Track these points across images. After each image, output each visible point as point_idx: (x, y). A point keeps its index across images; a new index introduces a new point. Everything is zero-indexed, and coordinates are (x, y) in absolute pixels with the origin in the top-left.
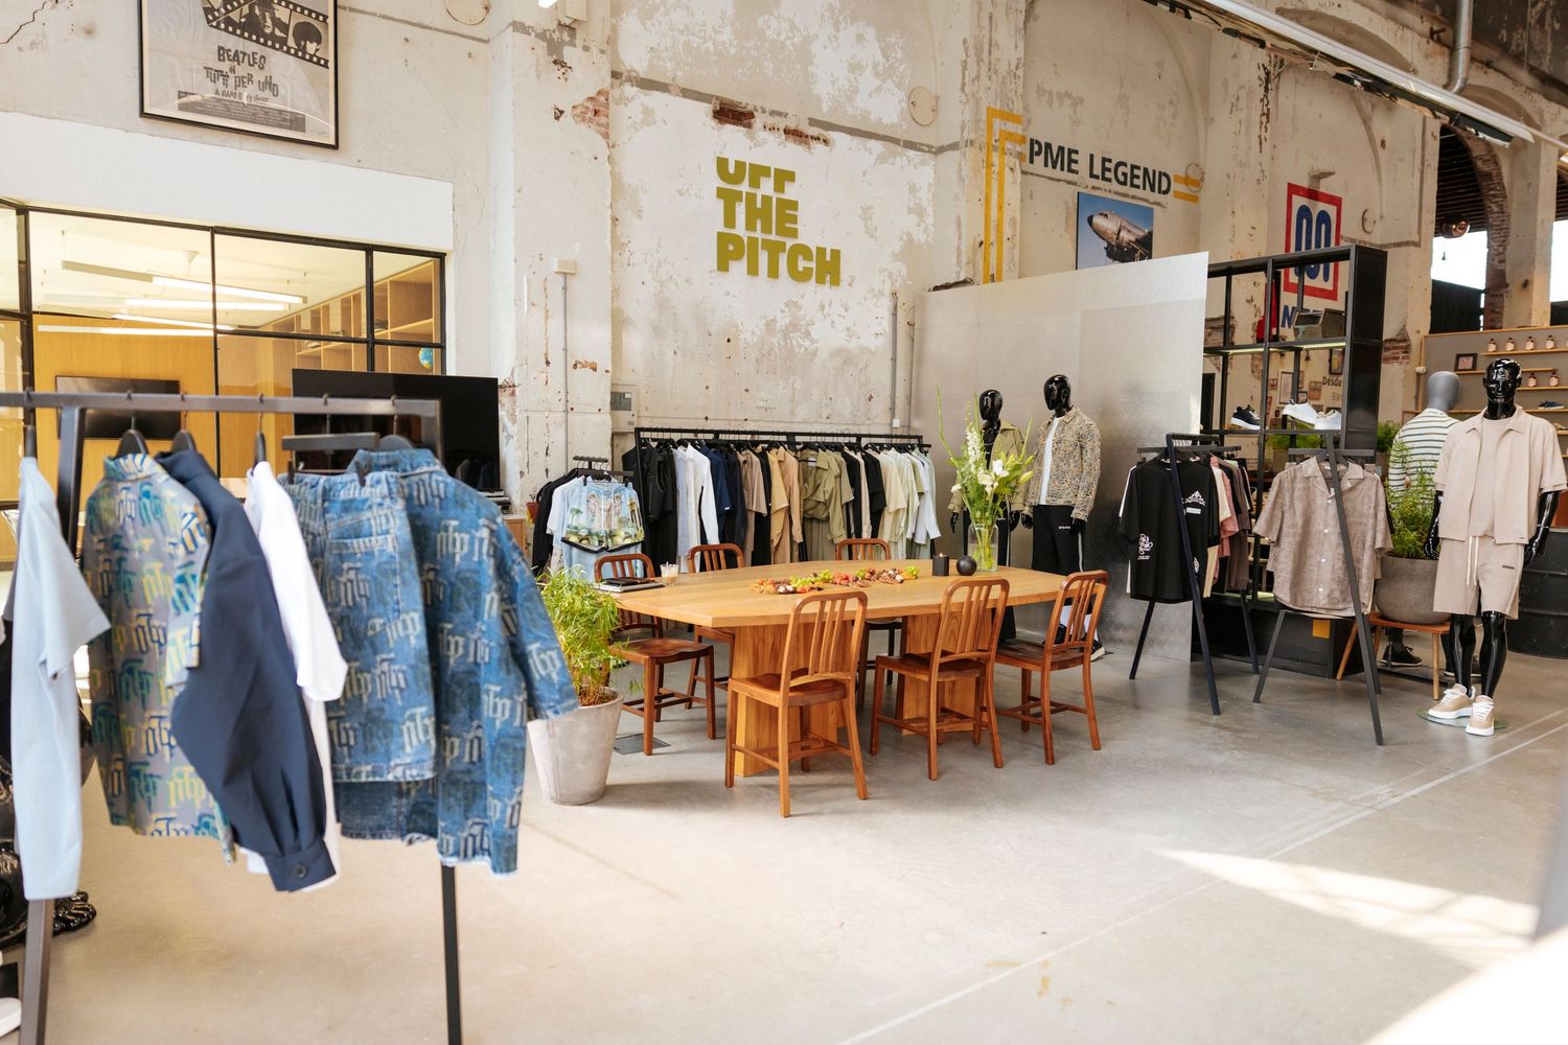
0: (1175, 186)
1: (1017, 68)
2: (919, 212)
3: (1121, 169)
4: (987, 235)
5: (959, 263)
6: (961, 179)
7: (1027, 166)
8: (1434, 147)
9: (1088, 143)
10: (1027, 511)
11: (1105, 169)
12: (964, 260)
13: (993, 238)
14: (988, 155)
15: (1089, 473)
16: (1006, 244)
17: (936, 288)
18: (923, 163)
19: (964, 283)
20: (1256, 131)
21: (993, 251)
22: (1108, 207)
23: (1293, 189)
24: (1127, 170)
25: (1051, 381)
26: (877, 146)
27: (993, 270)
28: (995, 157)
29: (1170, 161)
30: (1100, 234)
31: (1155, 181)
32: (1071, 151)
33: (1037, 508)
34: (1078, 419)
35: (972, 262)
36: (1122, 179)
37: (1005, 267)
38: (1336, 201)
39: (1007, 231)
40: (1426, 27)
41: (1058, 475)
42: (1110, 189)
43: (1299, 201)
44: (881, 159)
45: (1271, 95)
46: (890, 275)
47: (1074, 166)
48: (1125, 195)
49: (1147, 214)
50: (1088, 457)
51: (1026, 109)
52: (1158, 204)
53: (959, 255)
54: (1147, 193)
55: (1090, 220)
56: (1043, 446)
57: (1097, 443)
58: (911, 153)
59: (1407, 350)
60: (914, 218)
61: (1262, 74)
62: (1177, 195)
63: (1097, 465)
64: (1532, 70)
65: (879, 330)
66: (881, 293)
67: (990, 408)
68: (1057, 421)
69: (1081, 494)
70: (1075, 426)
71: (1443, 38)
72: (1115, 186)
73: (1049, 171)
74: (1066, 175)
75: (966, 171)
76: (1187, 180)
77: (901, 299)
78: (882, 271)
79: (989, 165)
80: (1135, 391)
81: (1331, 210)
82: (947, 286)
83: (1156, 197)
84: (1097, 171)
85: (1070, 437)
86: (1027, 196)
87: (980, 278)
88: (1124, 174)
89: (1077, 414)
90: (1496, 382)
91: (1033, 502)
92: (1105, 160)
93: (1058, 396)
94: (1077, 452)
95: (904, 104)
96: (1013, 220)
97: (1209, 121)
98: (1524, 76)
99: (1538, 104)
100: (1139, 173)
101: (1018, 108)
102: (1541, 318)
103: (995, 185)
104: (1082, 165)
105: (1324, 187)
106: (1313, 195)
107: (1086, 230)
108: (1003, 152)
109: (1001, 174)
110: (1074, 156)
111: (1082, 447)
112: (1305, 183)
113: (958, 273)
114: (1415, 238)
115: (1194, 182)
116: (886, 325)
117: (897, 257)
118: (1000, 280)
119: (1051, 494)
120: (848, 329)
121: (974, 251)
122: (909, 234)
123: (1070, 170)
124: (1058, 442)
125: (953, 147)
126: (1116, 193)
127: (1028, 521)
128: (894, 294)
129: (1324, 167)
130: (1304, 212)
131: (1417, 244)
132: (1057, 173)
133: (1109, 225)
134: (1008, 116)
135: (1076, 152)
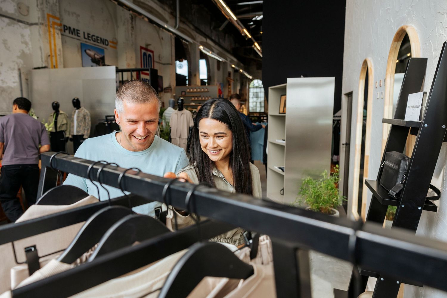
0: (110, 44)
1: (56, 2)
2: (26, 43)
3: (94, 37)
4: (51, 54)
5: (42, 61)
6: (40, 35)
7: (63, 33)
8: (173, 41)
9: (82, 28)
10: (70, 137)
11: (88, 37)
12: (44, 60)
13: (53, 54)
14: (49, 29)
15: (88, 126)
16: (58, 57)
17: (35, 68)
18: (26, 28)
19: (45, 67)
20: (130, 32)
21: (54, 59)
22: (91, 48)
23: (142, 48)
24: (95, 38)
25: (74, 99)
26: (7, 20)
27: (54, 64)
28: (52, 30)
29: (108, 36)
30: (89, 55)
31: (104, 41)
32: (77, 30)
33: (74, 136)
34: (83, 111)
35: (47, 61)
36: (94, 40)
37: (58, 63)
38: (152, 52)
39: (58, 53)
40: (170, 11)
41: (79, 126)
42: (91, 43)
43: (143, 51)
44: (9, 24)
45: (134, 22)
46: (17, 63)
47: (79, 35)
48: (95, 45)
49: (102, 51)
50: (87, 121)
51: (61, 15)
52: (105, 48)
53: (42, 59)
54: (102, 45)
55: (85, 51)
56: (73, 118)
57: (89, 117)
58: (21, 24)
59: (171, 90)
60: (24, 46)
61: (130, 16)
62: (111, 46)
63: (90, 123)
64: (194, 26)
65: (14, 81)
66: (14, 69)
67: (56, 107)
68: (77, 111)
69: (86, 132)
70: (83, 112)
71: (173, 14)
72: (92, 42)
73: (71, 35)
74: (76, 37)
75: (41, 32)
76: (113, 42)
77: (22, 71)
78: (14, 62)
79: (50, 32)
80: (99, 102)
81: (151, 54)
82: (39, 68)
83: (104, 46)
84: (86, 37)
85: (81, 116)
86: (63, 42)
87: (50, 66)
88: (95, 39)
89: (83, 109)
90: (179, 103)
91: (72, 134)
92: (88, 34)
93: (77, 104)
94: (84, 120)
95: (16, 7)
96: (60, 50)
97: (118, 27)
98: (191, 26)
99: (194, 33)
100: (99, 39)
101: (58, 15)
102: (199, 83)
103: (52, 38)
104: (81, 35)
105: (149, 48)
106: (147, 49)
107: (84, 54)
108: (54, 28)
109: (54, 35)
110: (79, 32)
111: (85, 118)
112: (144, 46)
113: (42, 65)
114: (171, 63)
115: (115, 43)
116: (17, 79)
117: (19, 57)
118: (57, 67)
119: (77, 132)
120: (2, 80)
121: (47, 58)
122: (23, 50)
123: (78, 36)
124: (78, 117)
125: (36, 24)
126: (93, 44)
127: (71, 140)
128: (19, 70)
129: (149, 43)
130: (145, 54)
131: (171, 64)
132: (73, 36)
133: (92, 53)
134: (55, 17)
135: (79, 31)
